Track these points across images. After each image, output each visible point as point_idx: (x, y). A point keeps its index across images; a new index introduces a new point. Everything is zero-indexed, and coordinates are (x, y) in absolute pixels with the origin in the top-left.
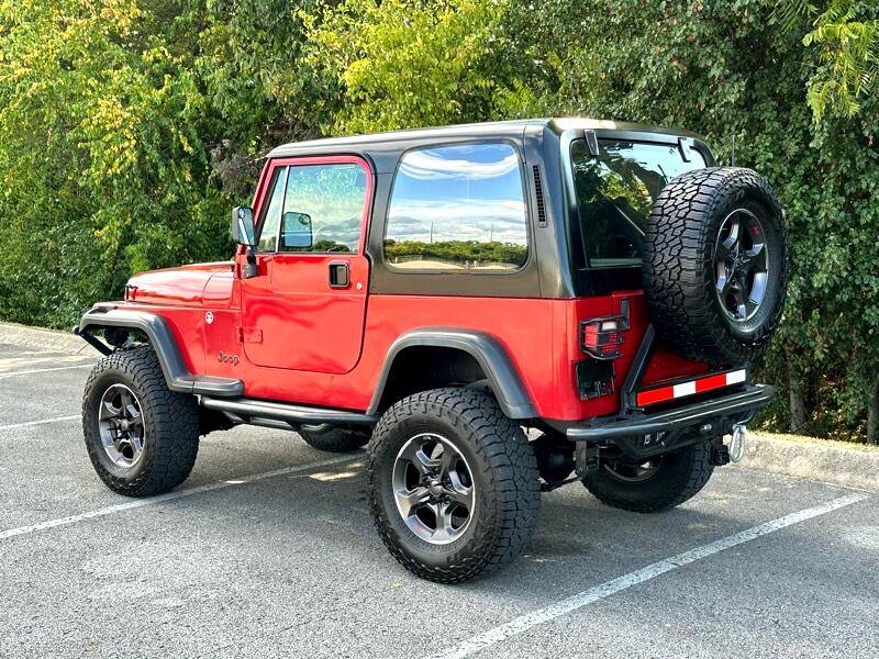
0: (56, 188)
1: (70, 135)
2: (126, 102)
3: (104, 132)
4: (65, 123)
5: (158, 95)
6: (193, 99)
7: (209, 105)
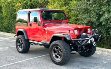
0: (12, 14)
1: (13, 7)
2: (21, 3)
3: (18, 7)
4: (13, 6)
5: (25, 2)
6: (29, 2)
7: (31, 3)
